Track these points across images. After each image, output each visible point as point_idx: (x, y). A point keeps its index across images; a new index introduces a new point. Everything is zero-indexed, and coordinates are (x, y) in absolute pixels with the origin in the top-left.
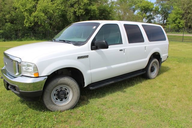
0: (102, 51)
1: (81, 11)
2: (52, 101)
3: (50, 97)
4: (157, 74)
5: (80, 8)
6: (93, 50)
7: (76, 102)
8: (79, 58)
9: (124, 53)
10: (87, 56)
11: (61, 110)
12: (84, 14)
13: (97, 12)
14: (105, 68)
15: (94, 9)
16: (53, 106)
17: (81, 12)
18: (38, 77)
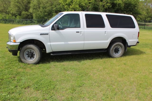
0: (60, 32)
1: (108, 4)
2: (24, 57)
3: (23, 55)
4: (121, 55)
5: (107, 3)
6: (53, 30)
7: (38, 60)
8: (41, 34)
9: (81, 35)
10: (47, 34)
11: (29, 63)
12: (111, 7)
13: (123, 5)
14: (63, 43)
15: (119, 3)
16: (25, 60)
17: (108, 6)
18: (15, 42)
